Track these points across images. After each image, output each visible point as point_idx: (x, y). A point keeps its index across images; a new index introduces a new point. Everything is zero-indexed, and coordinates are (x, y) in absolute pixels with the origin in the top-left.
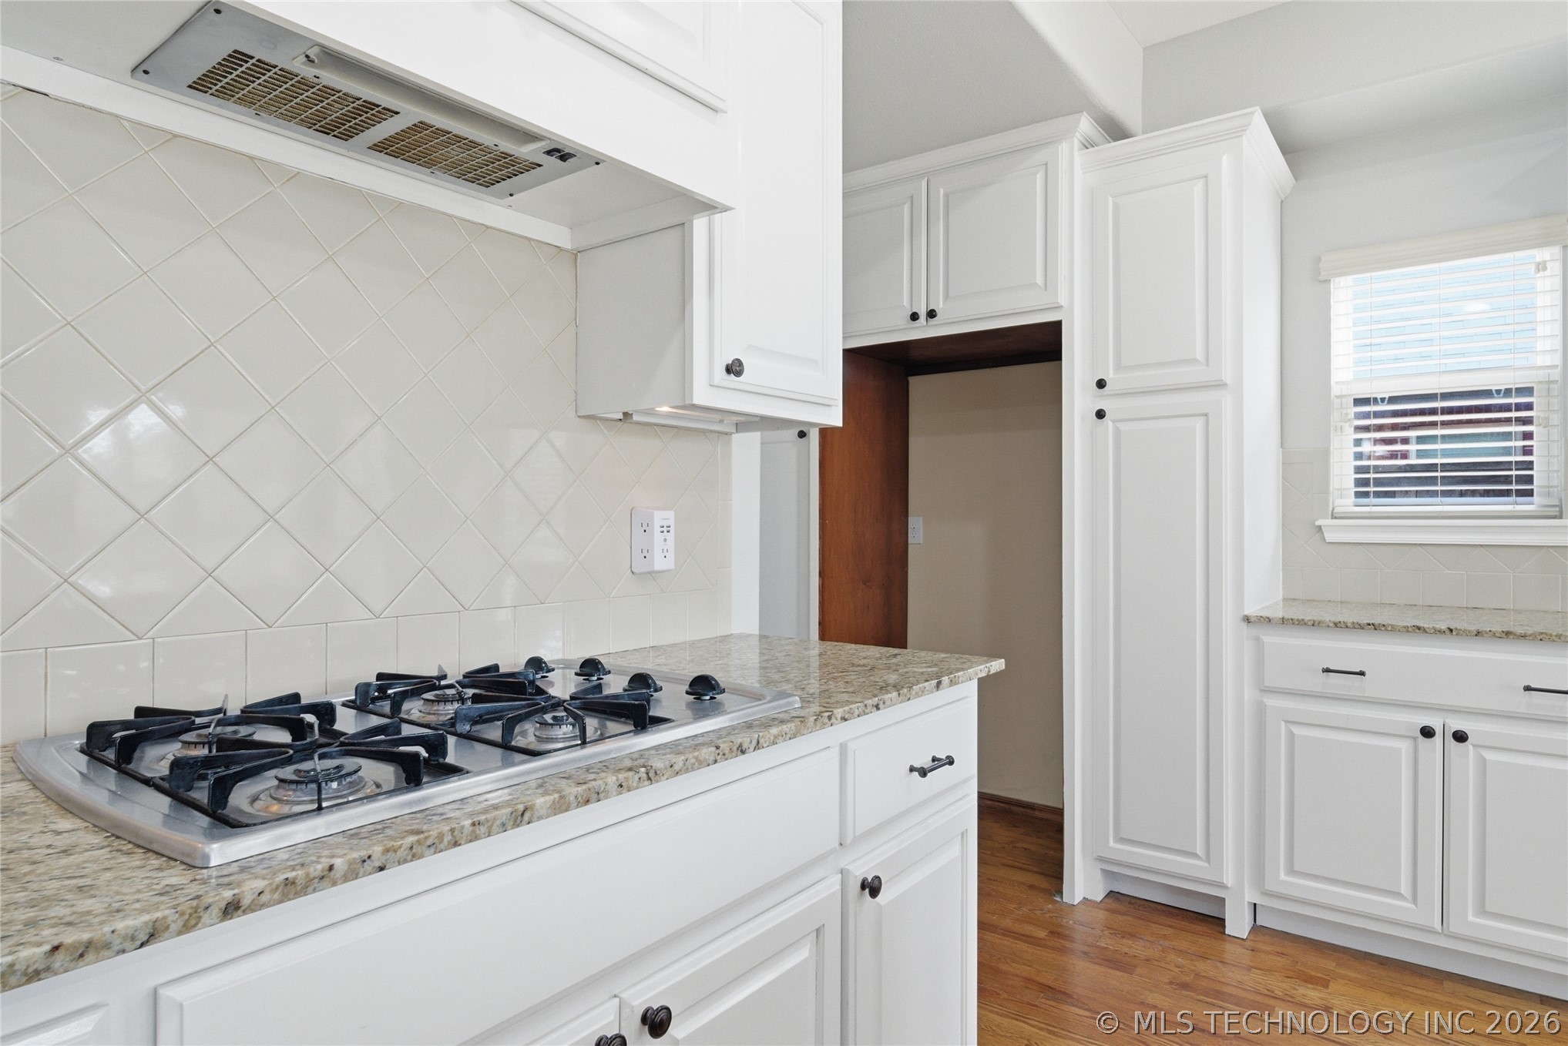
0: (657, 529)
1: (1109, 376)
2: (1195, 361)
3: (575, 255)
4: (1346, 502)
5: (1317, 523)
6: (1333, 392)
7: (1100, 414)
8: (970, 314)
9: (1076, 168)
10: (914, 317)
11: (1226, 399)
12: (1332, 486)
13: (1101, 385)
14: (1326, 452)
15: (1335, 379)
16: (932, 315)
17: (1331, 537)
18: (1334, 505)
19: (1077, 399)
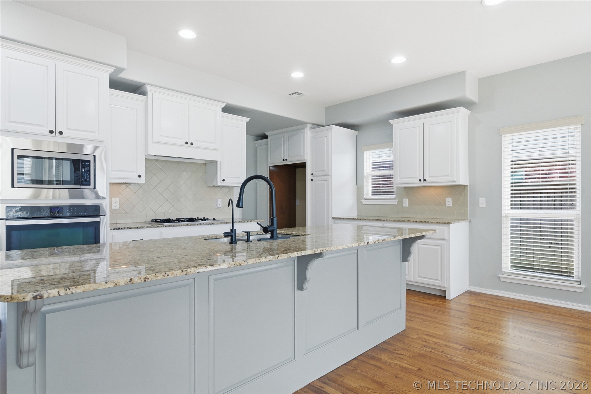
0: (218, 202)
1: (314, 173)
2: (325, 171)
3: (206, 164)
4: (370, 196)
5: (361, 200)
6: (365, 174)
7: (312, 180)
8: (292, 160)
9: (308, 133)
10: (284, 160)
11: (330, 177)
12: (365, 193)
13: (312, 174)
14: (363, 186)
15: (365, 172)
16: (286, 160)
17: (364, 203)
18: (365, 197)
19: (308, 177)
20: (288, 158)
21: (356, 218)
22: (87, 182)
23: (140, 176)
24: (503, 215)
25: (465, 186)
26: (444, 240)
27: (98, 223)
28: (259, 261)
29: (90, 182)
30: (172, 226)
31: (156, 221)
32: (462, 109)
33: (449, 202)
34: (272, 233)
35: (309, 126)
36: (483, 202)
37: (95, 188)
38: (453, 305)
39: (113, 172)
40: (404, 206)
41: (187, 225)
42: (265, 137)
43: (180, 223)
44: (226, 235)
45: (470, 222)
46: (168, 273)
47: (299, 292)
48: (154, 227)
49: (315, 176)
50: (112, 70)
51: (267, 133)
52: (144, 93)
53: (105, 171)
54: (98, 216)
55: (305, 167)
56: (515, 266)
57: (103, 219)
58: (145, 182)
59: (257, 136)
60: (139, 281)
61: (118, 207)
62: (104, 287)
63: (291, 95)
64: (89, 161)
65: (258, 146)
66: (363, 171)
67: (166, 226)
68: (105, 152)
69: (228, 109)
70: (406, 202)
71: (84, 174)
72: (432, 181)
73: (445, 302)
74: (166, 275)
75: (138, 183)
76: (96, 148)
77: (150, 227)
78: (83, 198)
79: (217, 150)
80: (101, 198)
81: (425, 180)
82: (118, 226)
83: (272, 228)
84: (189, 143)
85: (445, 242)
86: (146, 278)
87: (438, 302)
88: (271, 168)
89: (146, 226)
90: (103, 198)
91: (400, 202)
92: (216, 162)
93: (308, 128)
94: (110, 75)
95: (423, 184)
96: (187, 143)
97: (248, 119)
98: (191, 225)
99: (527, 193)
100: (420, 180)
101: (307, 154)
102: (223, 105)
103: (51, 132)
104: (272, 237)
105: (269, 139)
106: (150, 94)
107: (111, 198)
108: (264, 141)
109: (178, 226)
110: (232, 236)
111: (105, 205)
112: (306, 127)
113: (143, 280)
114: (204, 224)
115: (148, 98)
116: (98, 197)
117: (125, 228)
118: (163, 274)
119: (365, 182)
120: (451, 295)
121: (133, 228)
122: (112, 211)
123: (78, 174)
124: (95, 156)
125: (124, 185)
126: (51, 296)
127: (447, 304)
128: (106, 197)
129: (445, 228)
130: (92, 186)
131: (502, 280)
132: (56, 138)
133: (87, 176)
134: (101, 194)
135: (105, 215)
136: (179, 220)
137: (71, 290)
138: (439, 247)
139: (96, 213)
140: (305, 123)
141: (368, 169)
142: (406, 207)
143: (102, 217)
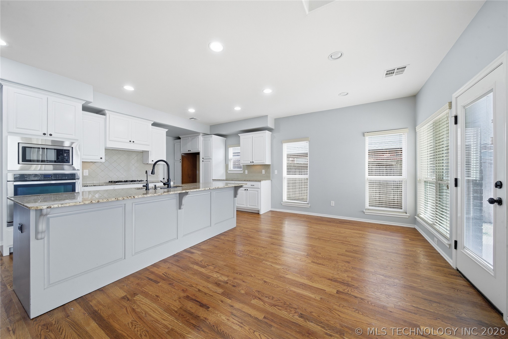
2: (209, 156)
3: (143, 152)
4: (232, 169)
6: (229, 159)
7: (203, 161)
8: (193, 151)
9: (201, 138)
10: (189, 151)
11: (211, 160)
12: (229, 168)
13: (203, 158)
14: (228, 164)
15: (229, 158)
16: (190, 151)
17: (228, 172)
18: (229, 169)
19: (201, 159)
20: (191, 150)
21: (225, 179)
22: (68, 161)
23: (101, 158)
24: (283, 177)
25: (270, 165)
26: (259, 188)
27: (75, 183)
28: (153, 195)
29: (69, 161)
30: (121, 184)
31: (111, 182)
32: (267, 131)
33: (263, 172)
34: (168, 185)
35: (201, 134)
36: (276, 172)
37: (72, 164)
38: (262, 217)
39: (84, 156)
40: (246, 174)
41: (130, 184)
42: (179, 138)
43: (126, 183)
44: (144, 186)
45: (271, 181)
46: (108, 199)
47: (179, 211)
48: (110, 185)
49: (204, 159)
50: (84, 102)
51: (180, 137)
52: (104, 114)
53: (79, 156)
54: (75, 179)
55: (199, 154)
56: (289, 198)
57: (78, 181)
58: (104, 161)
59: (175, 138)
60: (95, 202)
61: (87, 175)
62: (79, 204)
63: (190, 119)
64: (69, 150)
65: (176, 143)
66: (228, 157)
67: (117, 185)
68: (79, 145)
69: (155, 124)
70: (246, 172)
71: (66, 157)
72: (256, 162)
73: (259, 215)
74: (108, 200)
75: (101, 162)
76: (72, 143)
77: (107, 185)
78: (63, 169)
79: (149, 145)
80: (77, 170)
81: (253, 162)
82: (87, 185)
83: (167, 183)
84: (131, 141)
85: (259, 189)
86: (98, 201)
87: (256, 215)
88: (182, 154)
89: (105, 185)
90: (78, 170)
91: (244, 172)
92: (149, 151)
93: (201, 136)
94: (82, 105)
95: (252, 164)
96: (130, 141)
97: (167, 130)
98: (132, 184)
99: (302, 168)
100: (251, 162)
101: (200, 148)
102: (153, 122)
103: (44, 134)
104: (168, 187)
105: (181, 139)
106: (108, 115)
107: (83, 170)
108: (179, 140)
109: (124, 184)
110: (146, 187)
111: (79, 174)
112: (200, 135)
113: (97, 202)
114: (140, 183)
115: (106, 117)
116: (74, 169)
117: (92, 186)
118: (107, 200)
119: (229, 162)
120: (262, 212)
121: (97, 186)
122: (84, 177)
123: (62, 157)
124: (72, 148)
125: (91, 163)
126: (55, 207)
127: (260, 216)
128: (79, 169)
129: (258, 183)
130: (71, 163)
131: (283, 205)
132: (48, 138)
133: (67, 158)
134: (76, 168)
135: (79, 179)
136: (126, 181)
137: (64, 205)
138: (257, 192)
139: (73, 178)
140: (200, 133)
141: (231, 156)
142: (247, 174)
143: (77, 180)
